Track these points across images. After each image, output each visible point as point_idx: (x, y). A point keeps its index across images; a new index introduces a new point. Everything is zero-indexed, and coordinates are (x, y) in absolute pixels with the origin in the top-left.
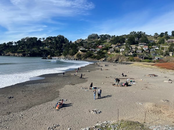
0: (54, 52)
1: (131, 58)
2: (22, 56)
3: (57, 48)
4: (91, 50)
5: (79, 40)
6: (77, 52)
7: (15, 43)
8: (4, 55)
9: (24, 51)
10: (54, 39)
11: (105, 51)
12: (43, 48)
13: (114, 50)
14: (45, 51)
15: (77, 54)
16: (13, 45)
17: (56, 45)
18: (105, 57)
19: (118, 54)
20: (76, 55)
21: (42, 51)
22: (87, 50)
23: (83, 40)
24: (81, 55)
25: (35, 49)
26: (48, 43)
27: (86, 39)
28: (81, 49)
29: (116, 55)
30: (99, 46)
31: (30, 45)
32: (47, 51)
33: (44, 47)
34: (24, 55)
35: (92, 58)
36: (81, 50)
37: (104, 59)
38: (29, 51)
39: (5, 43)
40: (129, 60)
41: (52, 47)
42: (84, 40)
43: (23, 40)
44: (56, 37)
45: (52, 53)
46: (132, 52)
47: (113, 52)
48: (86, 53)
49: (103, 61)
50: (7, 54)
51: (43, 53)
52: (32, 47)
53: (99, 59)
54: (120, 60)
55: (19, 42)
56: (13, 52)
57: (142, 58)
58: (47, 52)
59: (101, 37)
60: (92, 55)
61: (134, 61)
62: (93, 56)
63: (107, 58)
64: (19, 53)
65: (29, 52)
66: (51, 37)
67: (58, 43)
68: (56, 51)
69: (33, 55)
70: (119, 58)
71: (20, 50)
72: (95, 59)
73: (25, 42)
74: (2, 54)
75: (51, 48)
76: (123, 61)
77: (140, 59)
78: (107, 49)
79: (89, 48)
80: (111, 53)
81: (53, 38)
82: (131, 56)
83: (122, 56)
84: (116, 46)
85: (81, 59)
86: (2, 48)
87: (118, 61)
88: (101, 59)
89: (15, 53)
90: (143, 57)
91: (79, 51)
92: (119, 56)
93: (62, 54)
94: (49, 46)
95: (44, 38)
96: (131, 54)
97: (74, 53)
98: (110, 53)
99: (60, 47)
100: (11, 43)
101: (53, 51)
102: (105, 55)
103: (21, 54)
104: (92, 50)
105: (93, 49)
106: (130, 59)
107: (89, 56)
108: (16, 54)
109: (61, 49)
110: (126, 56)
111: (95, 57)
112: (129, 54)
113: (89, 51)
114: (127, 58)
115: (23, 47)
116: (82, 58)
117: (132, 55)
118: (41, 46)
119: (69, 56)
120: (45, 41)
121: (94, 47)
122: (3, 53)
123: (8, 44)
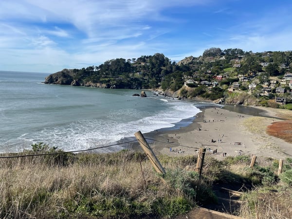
0: (148, 82)
1: (265, 101)
2: (105, 88)
3: (153, 75)
4: (203, 83)
5: (188, 59)
6: (181, 87)
7: (97, 68)
8: (83, 85)
9: (109, 81)
10: (148, 59)
11: (224, 87)
12: (133, 75)
13: (240, 86)
14: (136, 79)
15: (181, 89)
16: (94, 70)
17: (151, 70)
18: (223, 97)
19: (244, 92)
20: (179, 91)
21: (132, 79)
22: (197, 82)
23: (194, 58)
24: (187, 92)
25: (122, 77)
26: (140, 67)
27: (201, 56)
28: (188, 82)
29: (241, 95)
30: (218, 76)
31: (116, 70)
32: (139, 80)
33: (134, 73)
34: (108, 87)
35: (204, 97)
36: (187, 84)
37: (221, 101)
38: (114, 80)
39: (84, 68)
40: (260, 104)
41: (146, 74)
42: (196, 58)
43: (107, 63)
44: (152, 56)
45: (146, 83)
46: (268, 91)
47: (237, 89)
48: (194, 89)
49: (220, 103)
50: (87, 84)
51: (134, 83)
52: (119, 74)
53: (213, 100)
54: (246, 103)
55: (101, 66)
56: (94, 82)
57: (282, 102)
58: (138, 82)
59: (227, 54)
60: (205, 92)
61: (268, 107)
62: (205, 94)
63: (226, 99)
64: (102, 82)
65: (115, 82)
66: (145, 56)
67: (155, 67)
68: (151, 80)
69: (121, 86)
70: (245, 100)
71: (103, 78)
72: (208, 99)
73: (109, 66)
74: (81, 84)
75: (144, 75)
76: (251, 105)
77: (279, 103)
78: (228, 83)
79: (201, 80)
80: (234, 90)
81: (147, 57)
82: (265, 98)
83: (251, 97)
84: (244, 79)
85: (186, 98)
86: (81, 75)
87: (242, 105)
88: (216, 99)
89: (97, 82)
90: (284, 100)
91: (185, 85)
92: (245, 97)
93: (160, 86)
94: (142, 72)
95: (135, 59)
96: (266, 94)
97: (177, 88)
98: (232, 90)
99: (157, 73)
100: (92, 68)
101: (146, 79)
102: (225, 93)
103: (104, 85)
104: (205, 84)
105: (206, 82)
106: (262, 102)
107: (199, 94)
108: (98, 85)
109: (158, 77)
110: (256, 96)
111: (208, 96)
112: (262, 94)
113: (201, 84)
114: (258, 100)
115: (107, 74)
116: (189, 96)
117: (267, 96)
118: (130, 72)
119: (170, 91)
120: (136, 63)
121: (209, 77)
122: (82, 82)
123: (87, 69)
